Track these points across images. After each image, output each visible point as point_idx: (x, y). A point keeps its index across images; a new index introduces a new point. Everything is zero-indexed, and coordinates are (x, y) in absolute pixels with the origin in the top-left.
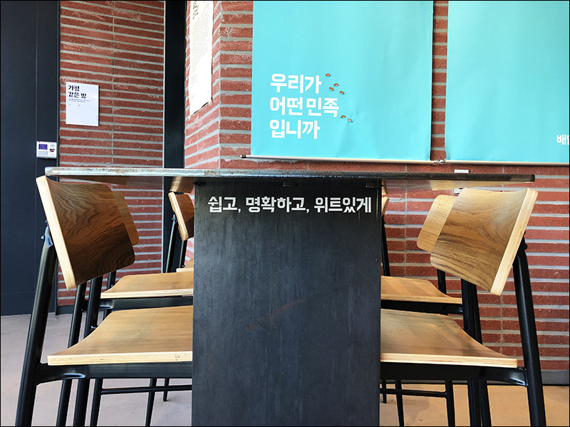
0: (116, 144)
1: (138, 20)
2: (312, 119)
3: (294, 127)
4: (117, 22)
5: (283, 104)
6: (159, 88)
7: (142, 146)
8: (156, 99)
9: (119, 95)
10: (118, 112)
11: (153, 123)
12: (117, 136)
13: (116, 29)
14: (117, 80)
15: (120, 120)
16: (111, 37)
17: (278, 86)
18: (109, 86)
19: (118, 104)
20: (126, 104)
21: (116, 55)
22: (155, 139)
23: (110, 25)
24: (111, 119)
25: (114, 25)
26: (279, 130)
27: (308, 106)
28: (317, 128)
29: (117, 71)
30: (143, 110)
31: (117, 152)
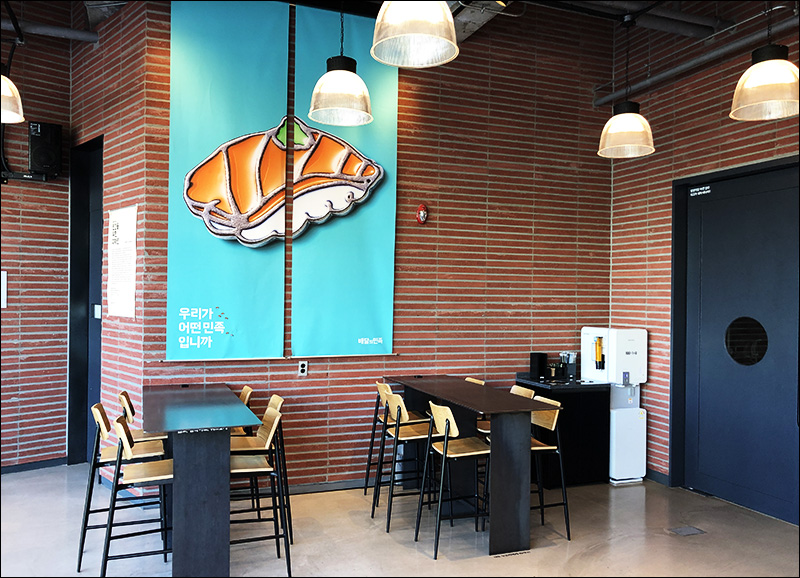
0: (23, 322)
1: (44, 211)
2: (207, 335)
3: (195, 341)
4: (24, 214)
5: (188, 327)
6: (65, 270)
7: (48, 322)
8: (62, 280)
9: (26, 279)
10: (25, 294)
11: (58, 301)
12: (23, 315)
13: (24, 221)
14: (24, 265)
15: (26, 301)
16: (19, 228)
17: (185, 316)
18: (17, 272)
19: (26, 286)
20: (32, 286)
21: (24, 243)
22: (60, 315)
23: (18, 217)
24: (19, 301)
25: (21, 217)
26: (185, 343)
27: (204, 327)
28: (211, 341)
29: (24, 258)
30: (49, 290)
31: (23, 330)
